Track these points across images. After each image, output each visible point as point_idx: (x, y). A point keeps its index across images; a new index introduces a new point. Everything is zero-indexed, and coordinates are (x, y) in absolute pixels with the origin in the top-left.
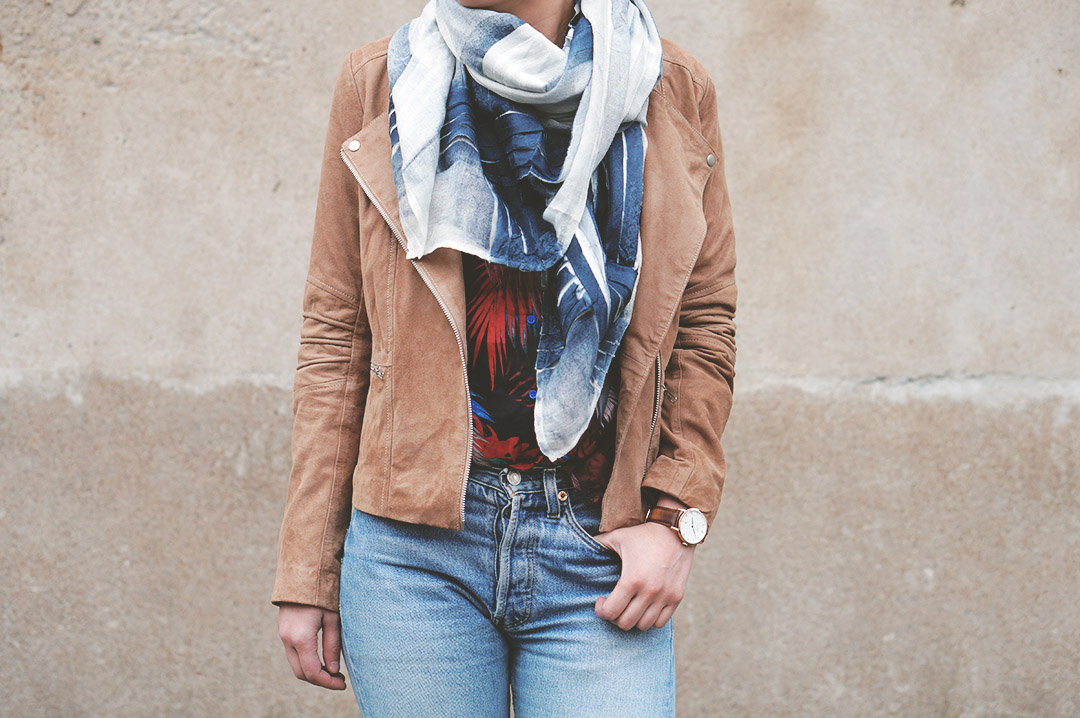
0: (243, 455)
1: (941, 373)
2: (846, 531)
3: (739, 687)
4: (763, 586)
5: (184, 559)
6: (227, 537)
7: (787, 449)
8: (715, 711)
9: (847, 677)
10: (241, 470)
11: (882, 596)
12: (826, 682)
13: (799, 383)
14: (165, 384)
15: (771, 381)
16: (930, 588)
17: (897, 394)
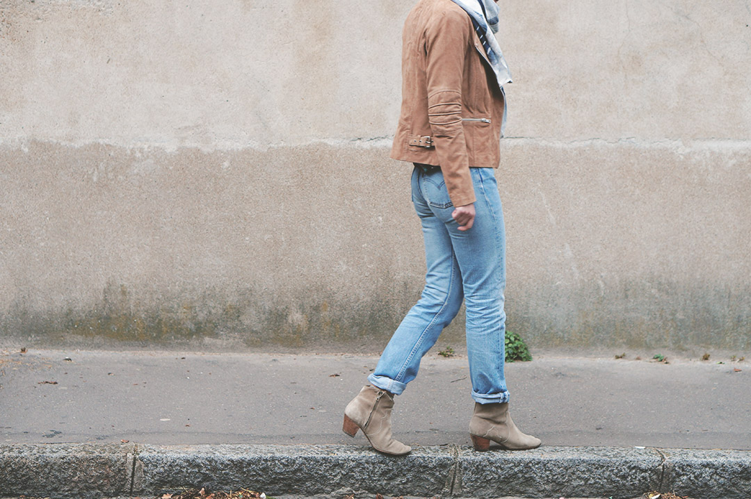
0: (96, 172)
1: (384, 136)
2: (346, 202)
3: (304, 267)
4: (313, 225)
5: (72, 217)
6: (89, 207)
7: (322, 168)
8: (294, 277)
9: (348, 262)
10: (95, 179)
11: (361, 228)
12: (339, 264)
13: (326, 141)
14: (63, 144)
15: (315, 140)
16: (380, 225)
17: (366, 145)
